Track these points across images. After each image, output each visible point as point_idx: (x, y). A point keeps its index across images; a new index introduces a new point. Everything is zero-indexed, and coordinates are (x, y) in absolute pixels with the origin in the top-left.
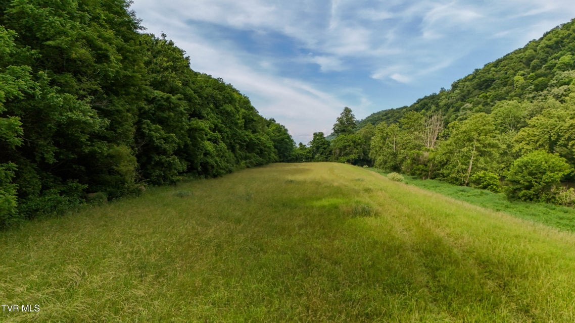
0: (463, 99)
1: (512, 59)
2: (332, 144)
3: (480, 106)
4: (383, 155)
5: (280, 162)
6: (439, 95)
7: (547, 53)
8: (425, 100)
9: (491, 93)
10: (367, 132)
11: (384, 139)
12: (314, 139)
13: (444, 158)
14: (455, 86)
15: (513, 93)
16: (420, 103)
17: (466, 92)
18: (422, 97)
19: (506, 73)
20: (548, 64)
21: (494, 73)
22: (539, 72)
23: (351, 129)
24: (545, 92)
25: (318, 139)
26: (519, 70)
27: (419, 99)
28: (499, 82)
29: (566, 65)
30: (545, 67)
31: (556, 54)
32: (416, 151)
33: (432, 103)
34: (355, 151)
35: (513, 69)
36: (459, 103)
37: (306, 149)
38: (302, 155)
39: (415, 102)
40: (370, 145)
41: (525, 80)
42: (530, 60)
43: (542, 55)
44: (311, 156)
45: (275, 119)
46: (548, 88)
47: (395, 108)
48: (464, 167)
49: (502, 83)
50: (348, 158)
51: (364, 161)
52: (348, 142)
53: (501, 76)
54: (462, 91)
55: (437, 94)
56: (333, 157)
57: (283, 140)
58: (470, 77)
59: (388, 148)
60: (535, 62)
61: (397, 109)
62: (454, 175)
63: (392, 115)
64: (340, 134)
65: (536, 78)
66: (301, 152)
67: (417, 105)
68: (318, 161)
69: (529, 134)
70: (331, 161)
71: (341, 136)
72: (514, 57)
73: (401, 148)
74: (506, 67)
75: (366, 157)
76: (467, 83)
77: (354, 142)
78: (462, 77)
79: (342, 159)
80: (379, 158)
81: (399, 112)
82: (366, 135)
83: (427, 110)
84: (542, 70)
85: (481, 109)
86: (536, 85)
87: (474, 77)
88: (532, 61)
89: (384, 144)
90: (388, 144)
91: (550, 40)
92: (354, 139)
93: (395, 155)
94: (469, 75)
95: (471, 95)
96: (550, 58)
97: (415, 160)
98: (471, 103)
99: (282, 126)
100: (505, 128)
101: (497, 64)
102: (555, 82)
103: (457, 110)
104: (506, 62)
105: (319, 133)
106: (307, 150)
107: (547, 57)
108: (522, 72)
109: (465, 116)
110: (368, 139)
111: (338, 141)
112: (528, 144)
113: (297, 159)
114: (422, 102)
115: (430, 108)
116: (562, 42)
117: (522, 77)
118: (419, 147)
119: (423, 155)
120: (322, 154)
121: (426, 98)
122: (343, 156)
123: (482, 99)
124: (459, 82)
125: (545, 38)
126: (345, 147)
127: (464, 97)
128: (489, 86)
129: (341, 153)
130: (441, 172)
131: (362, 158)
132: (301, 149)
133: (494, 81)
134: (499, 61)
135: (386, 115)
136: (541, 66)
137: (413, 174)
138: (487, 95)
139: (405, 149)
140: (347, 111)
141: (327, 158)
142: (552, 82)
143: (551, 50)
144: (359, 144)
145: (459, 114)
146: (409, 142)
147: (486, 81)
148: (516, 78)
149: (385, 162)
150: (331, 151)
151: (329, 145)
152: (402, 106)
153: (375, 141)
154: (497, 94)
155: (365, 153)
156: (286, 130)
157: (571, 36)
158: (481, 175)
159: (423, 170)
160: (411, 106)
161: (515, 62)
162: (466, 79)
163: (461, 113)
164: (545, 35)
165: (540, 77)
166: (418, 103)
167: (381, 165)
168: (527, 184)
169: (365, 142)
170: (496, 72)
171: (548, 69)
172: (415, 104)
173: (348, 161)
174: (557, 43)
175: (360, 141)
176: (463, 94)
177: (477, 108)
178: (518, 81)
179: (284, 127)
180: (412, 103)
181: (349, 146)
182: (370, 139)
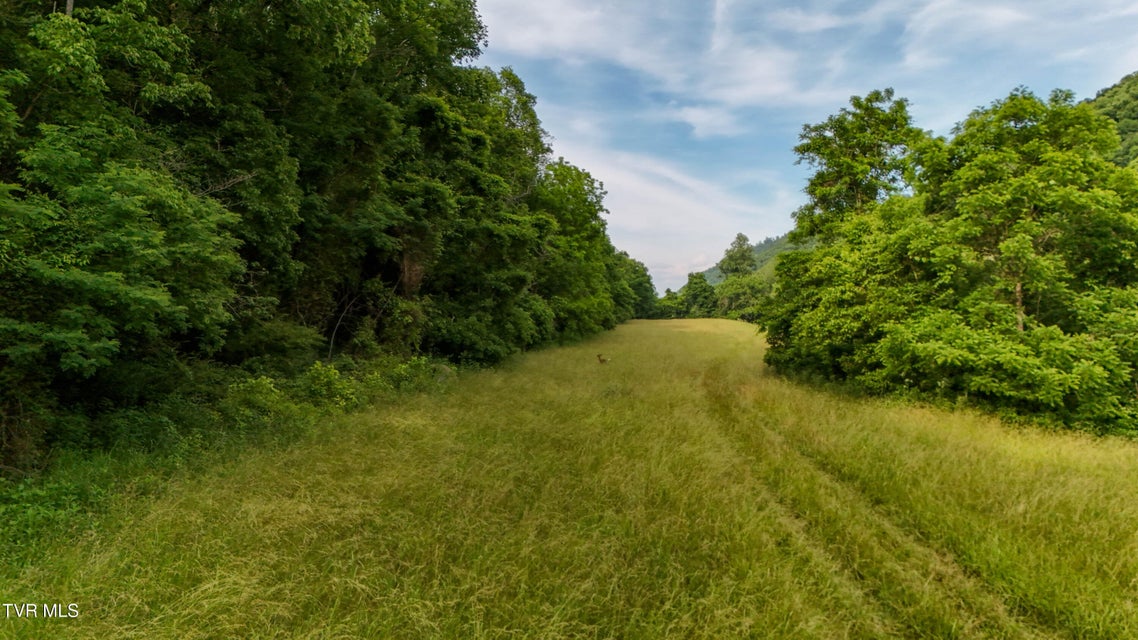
2: (716, 292)
5: (638, 318)
12: (690, 283)
23: (748, 268)
25: (696, 283)
34: (753, 301)
37: (676, 298)
38: (671, 307)
44: (684, 309)
45: (628, 253)
50: (742, 312)
52: (743, 288)
56: (719, 311)
57: (640, 284)
64: (730, 275)
66: (669, 303)
68: (695, 317)
71: (732, 278)
77: (752, 288)
79: (733, 313)
92: (752, 284)
99: (639, 263)
105: (697, 274)
106: (679, 300)
111: (727, 286)
113: (663, 313)
120: (701, 306)
122: (734, 309)
126: (738, 296)
129: (731, 304)
132: (669, 299)
140: (741, 239)
141: (708, 312)
144: (759, 291)
150: (715, 303)
151: (712, 293)
173: (743, 317)
175: (760, 287)
181: (744, 294)
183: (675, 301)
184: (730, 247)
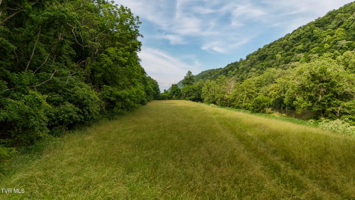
0: (252, 65)
1: (277, 44)
2: (181, 91)
3: (259, 70)
4: (208, 96)
5: (154, 100)
6: (239, 62)
7: (293, 42)
8: (232, 65)
9: (265, 63)
10: (200, 84)
11: (209, 88)
12: (172, 87)
13: (233, 98)
14: (248, 58)
15: (275, 64)
16: (229, 67)
17: (253, 62)
18: (230, 63)
19: (273, 52)
20: (293, 49)
21: (268, 51)
22: (288, 53)
23: (192, 83)
24: (289, 64)
25: (174, 88)
26: (279, 51)
27: (228, 65)
28: (270, 57)
29: (300, 50)
30: (291, 50)
31: (297, 43)
32: (223, 95)
33: (235, 67)
34: (194, 94)
35: (277, 50)
36: (250, 67)
38: (166, 96)
39: (226, 66)
40: (201, 91)
41: (282, 57)
42: (285, 45)
43: (291, 43)
44: (171, 97)
46: (290, 62)
47: (215, 69)
48: (241, 101)
49: (271, 58)
50: (190, 98)
51: (198, 99)
52: (190, 89)
53: (271, 54)
54: (251, 61)
55: (238, 62)
56: (182, 97)
57: (155, 88)
58: (256, 53)
59: (211, 93)
60: (287, 47)
61: (216, 69)
62: (237, 105)
63: (213, 73)
64: (186, 85)
65: (287, 56)
66: (165, 95)
67: (227, 68)
68: (174, 100)
69: (275, 87)
70: (181, 100)
71: (187, 86)
72: (278, 43)
73: (216, 93)
74: (274, 48)
75: (200, 97)
76: (254, 56)
77: (193, 89)
78: (252, 53)
79: (187, 98)
80: (206, 98)
81: (217, 71)
82: (200, 85)
83: (232, 71)
84: (290, 52)
85: (259, 72)
86: (286, 61)
87: (258, 53)
88: (286, 46)
89: (208, 91)
90: (210, 91)
91: (295, 35)
93: (214, 96)
94: (255, 52)
95: (256, 63)
96: (294, 45)
97: (222, 99)
98: (255, 68)
100: (267, 83)
101: (269, 46)
102: (294, 59)
103: (248, 72)
104: (274, 45)
105: (175, 84)
106: (169, 94)
107: (293, 45)
108: (281, 52)
109: (251, 76)
110: (200, 88)
111: (185, 89)
112: (275, 91)
113: (163, 98)
114: (230, 66)
115: (234, 70)
116: (301, 37)
117: (280, 55)
118: (224, 93)
119: (225, 97)
120: (176, 96)
121: (232, 64)
122: (188, 97)
123: (261, 66)
124: (250, 55)
125: (293, 34)
126: (189, 92)
127: (252, 64)
128: (264, 59)
129: (186, 95)
130: (232, 104)
131: (197, 98)
132: (165, 93)
133: (267, 56)
134: (271, 45)
135: (210, 73)
136: (290, 49)
137: (221, 105)
138: (263, 64)
139: (218, 93)
140: (190, 73)
141: (179, 98)
142: (293, 59)
143: (295, 41)
144: (196, 91)
145: (248, 74)
146: (220, 90)
147: (263, 56)
148: (277, 55)
149: (209, 100)
150: (181, 94)
151: (180, 91)
152: (219, 68)
153: (204, 89)
154: (268, 64)
155: (199, 95)
156: (157, 83)
157: (305, 34)
158: (246, 105)
159: (225, 103)
160: (224, 68)
161: (278, 46)
162: (254, 54)
163: (249, 73)
164: (293, 32)
165: (288, 55)
166: (228, 66)
167: (207, 101)
168: (256, 107)
169: (199, 89)
170: (269, 51)
171: (293, 51)
172: (226, 67)
173: (190, 100)
174: (298, 37)
175: (196, 89)
176: (251, 62)
177: (258, 71)
178: (278, 57)
179: (156, 81)
180: (224, 67)
181: (191, 91)
182: (201, 88)
183: (167, 94)
184: (186, 76)
